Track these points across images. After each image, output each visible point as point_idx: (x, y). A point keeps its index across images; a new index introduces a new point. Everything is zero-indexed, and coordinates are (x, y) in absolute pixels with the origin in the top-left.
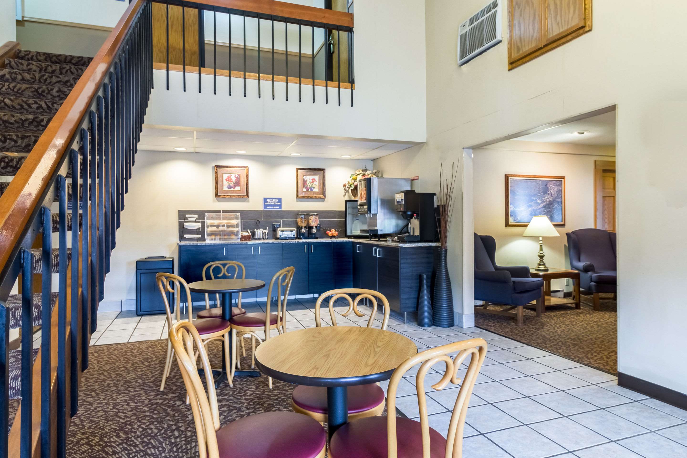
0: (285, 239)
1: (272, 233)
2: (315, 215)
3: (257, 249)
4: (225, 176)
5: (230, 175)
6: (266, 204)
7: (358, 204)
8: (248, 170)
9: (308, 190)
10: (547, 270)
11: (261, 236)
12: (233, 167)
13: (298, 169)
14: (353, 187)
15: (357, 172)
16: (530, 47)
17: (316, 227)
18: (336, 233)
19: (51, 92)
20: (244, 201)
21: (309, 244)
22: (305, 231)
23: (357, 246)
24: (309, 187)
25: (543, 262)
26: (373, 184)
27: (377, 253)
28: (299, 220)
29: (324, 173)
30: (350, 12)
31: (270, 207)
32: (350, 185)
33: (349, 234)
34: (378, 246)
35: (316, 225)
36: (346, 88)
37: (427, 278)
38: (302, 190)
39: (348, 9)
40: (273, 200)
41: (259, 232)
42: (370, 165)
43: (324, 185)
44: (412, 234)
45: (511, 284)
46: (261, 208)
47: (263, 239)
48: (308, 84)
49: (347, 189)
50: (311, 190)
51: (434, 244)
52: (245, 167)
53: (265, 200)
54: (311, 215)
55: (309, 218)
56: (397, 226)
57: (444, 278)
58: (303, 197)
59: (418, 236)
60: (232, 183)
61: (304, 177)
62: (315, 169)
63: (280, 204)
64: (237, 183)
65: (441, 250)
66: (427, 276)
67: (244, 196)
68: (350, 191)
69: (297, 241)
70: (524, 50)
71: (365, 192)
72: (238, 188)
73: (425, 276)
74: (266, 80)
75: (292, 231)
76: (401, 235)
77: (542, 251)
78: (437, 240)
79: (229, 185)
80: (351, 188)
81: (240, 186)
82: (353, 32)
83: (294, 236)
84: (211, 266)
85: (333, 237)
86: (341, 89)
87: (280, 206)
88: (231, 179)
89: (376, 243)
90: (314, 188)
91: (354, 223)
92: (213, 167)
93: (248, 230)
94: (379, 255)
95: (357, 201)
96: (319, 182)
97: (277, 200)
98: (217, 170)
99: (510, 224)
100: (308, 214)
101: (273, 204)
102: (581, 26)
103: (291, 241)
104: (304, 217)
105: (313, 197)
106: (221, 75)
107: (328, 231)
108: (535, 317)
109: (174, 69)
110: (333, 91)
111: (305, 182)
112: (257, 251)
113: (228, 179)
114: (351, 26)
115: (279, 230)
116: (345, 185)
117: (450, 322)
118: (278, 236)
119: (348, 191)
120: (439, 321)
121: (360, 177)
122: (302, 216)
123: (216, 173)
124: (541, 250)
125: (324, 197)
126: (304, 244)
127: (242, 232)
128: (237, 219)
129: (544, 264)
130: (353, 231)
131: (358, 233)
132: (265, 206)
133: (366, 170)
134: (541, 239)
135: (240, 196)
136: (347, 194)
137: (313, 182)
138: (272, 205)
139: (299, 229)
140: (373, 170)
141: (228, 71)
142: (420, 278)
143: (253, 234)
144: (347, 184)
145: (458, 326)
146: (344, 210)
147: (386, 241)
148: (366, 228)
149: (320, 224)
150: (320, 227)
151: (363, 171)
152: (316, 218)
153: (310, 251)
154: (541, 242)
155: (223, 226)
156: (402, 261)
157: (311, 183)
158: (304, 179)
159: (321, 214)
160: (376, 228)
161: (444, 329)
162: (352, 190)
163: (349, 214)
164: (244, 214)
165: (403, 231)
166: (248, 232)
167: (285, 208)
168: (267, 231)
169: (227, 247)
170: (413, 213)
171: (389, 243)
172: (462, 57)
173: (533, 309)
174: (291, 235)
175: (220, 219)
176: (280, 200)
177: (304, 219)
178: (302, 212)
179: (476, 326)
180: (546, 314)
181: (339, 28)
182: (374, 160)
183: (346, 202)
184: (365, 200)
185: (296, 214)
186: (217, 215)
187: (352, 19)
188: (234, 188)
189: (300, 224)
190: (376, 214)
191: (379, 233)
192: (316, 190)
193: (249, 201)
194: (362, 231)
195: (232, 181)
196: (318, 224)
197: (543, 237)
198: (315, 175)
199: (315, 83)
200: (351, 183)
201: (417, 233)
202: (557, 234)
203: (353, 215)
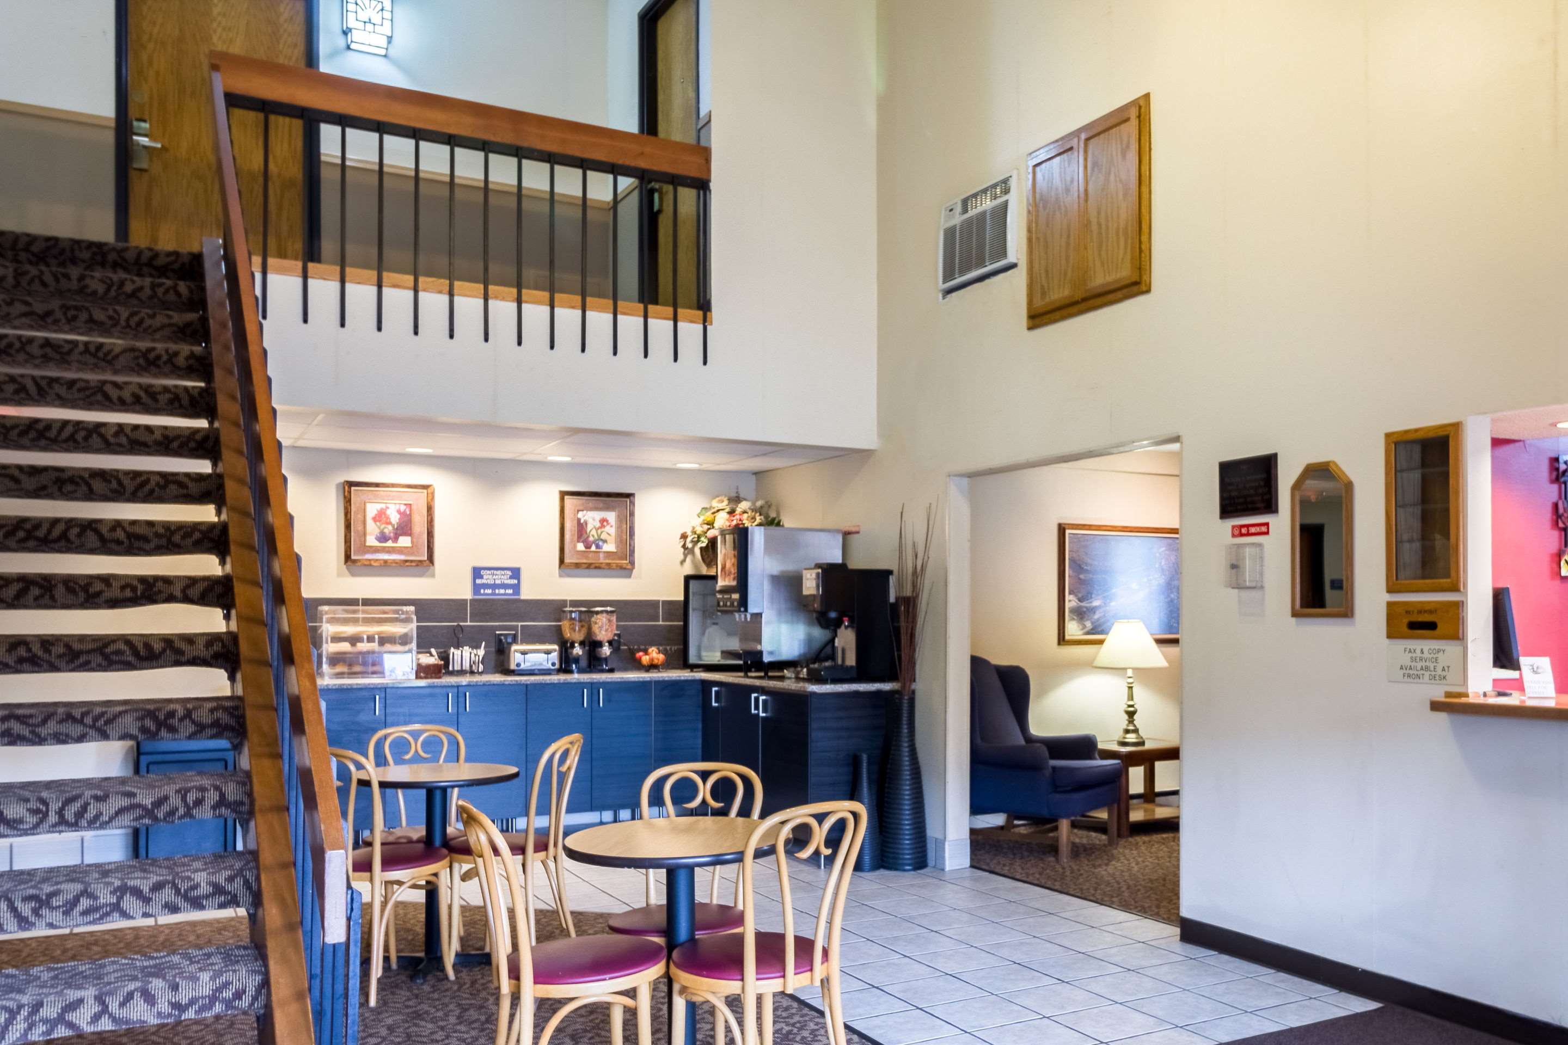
0: (531, 673)
1: (493, 657)
2: (607, 612)
3: (461, 700)
4: (372, 510)
5: (383, 506)
6: (478, 581)
7: (718, 588)
8: (433, 494)
9: (588, 546)
10: (1142, 743)
11: (466, 666)
12: (393, 485)
13: (563, 494)
14: (704, 543)
15: (716, 504)
16: (1061, 295)
17: (610, 643)
18: (661, 657)
19: (28, 348)
20: (421, 575)
21: (593, 687)
22: (580, 653)
23: (714, 689)
24: (591, 539)
25: (1135, 726)
26: (752, 544)
27: (759, 707)
28: (565, 625)
29: (633, 503)
30: (703, 143)
31: (489, 591)
32: (699, 537)
33: (693, 659)
34: (762, 690)
35: (610, 636)
36: (692, 322)
37: (869, 763)
38: (575, 547)
39: (699, 131)
40: (498, 572)
41: (463, 656)
42: (748, 487)
43: (632, 534)
44: (840, 662)
45: (1048, 773)
46: (464, 592)
47: (472, 672)
48: (601, 309)
49: (689, 545)
50: (598, 546)
51: (887, 687)
52: (426, 487)
53: (477, 572)
54: (597, 613)
55: (593, 619)
56: (809, 640)
57: (906, 760)
58: (577, 566)
59: (852, 667)
60: (390, 527)
61: (580, 515)
62: (608, 495)
63: (516, 581)
64: (404, 528)
65: (901, 699)
66: (869, 759)
67: (421, 561)
68: (697, 551)
69: (562, 677)
70: (1052, 298)
71: (734, 560)
72: (405, 541)
73: (865, 757)
74: (503, 299)
75: (548, 652)
76: (816, 666)
77: (1132, 699)
78: (893, 677)
79: (382, 533)
80: (700, 545)
81: (410, 535)
82: (710, 191)
83: (553, 664)
84: (386, 737)
85: (652, 667)
86: (680, 324)
87: (517, 588)
88: (388, 518)
89: (757, 683)
90: (605, 541)
91: (707, 631)
92: (338, 485)
93: (433, 651)
94: (765, 711)
95: (714, 578)
96: (619, 527)
97: (509, 573)
98: (350, 492)
99: (1067, 637)
100: (588, 609)
101: (498, 582)
102: (1133, 280)
103: (547, 679)
104: (580, 618)
105: (603, 566)
106: (395, 286)
107: (641, 654)
108: (1105, 845)
109: (281, 271)
110: (660, 327)
111: (581, 528)
112: (461, 705)
113: (381, 517)
114: (704, 177)
115: (516, 651)
116: (684, 536)
117: (918, 857)
118: (513, 667)
119: (691, 551)
120: (893, 858)
121: (722, 520)
122: (573, 615)
123: (348, 501)
124: (1131, 697)
125: (629, 567)
126: (581, 685)
127: (420, 656)
128: (407, 620)
129: (1136, 731)
130: (704, 654)
131: (715, 657)
132: (476, 588)
133: (736, 500)
134: (1130, 673)
135: (412, 561)
136: (689, 559)
137: (602, 526)
138: (494, 586)
139: (565, 647)
140: (757, 500)
141: (411, 278)
142: (855, 763)
143: (445, 658)
144: (689, 533)
145: (934, 867)
146: (682, 598)
147: (782, 678)
148: (735, 644)
149: (619, 635)
150: (619, 642)
151: (730, 500)
152: (610, 621)
153: (595, 704)
154: (1131, 680)
155: (370, 639)
156: (814, 725)
157: (597, 529)
158: (579, 520)
159: (622, 609)
160: (759, 648)
161: (906, 874)
162: (701, 548)
163: (694, 610)
164: (424, 608)
165: (822, 655)
166: (431, 655)
167: (528, 593)
168: (481, 652)
169: (383, 695)
170: (842, 615)
171: (790, 684)
172: (948, 276)
173: (1101, 828)
174: (545, 663)
175: (355, 621)
176: (516, 573)
177: (580, 621)
178: (575, 603)
179: (972, 866)
180: (1131, 839)
181: (676, 181)
182: (758, 474)
183: (688, 579)
184: (734, 579)
185: (556, 609)
186: (347, 611)
187: (708, 161)
188: (396, 539)
189: (568, 634)
190: (759, 615)
191: (767, 659)
192: (610, 547)
193: (433, 576)
194: (727, 654)
195: (390, 523)
196: (615, 635)
197: (1134, 669)
198: (607, 508)
199: (619, 309)
200: (699, 530)
201: (851, 660)
202: (1163, 663)
203: (704, 612)
